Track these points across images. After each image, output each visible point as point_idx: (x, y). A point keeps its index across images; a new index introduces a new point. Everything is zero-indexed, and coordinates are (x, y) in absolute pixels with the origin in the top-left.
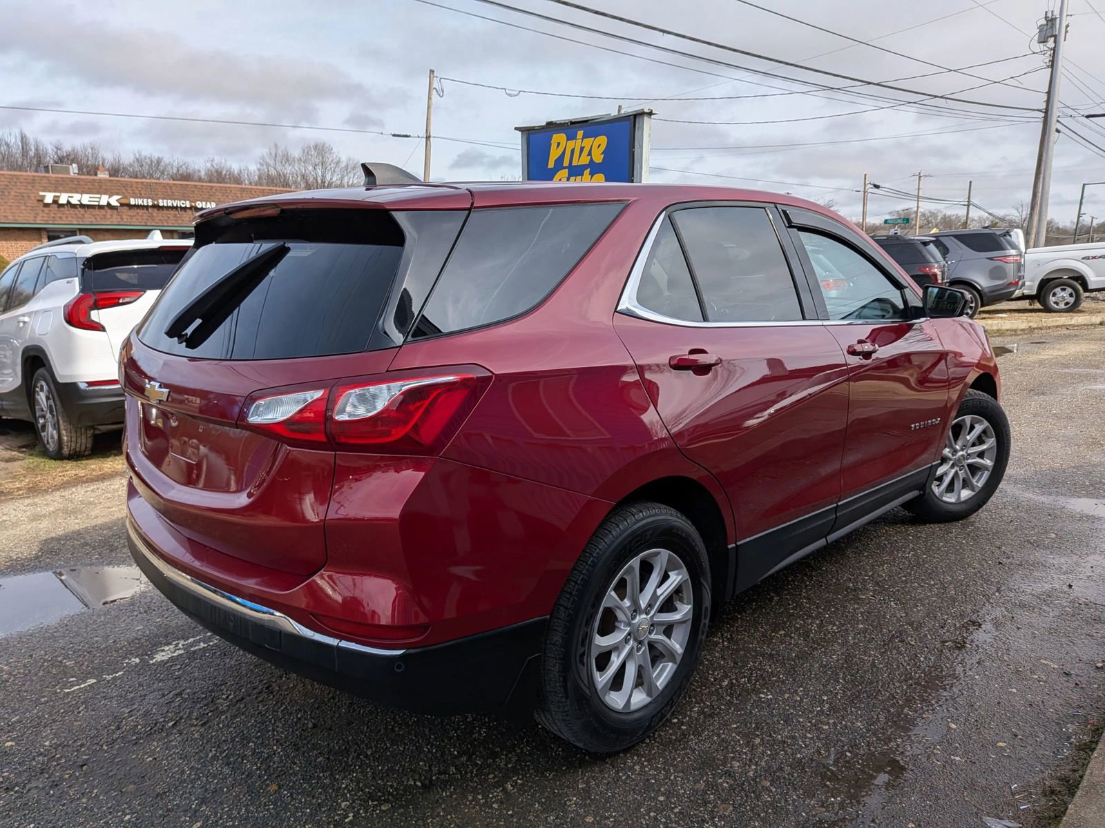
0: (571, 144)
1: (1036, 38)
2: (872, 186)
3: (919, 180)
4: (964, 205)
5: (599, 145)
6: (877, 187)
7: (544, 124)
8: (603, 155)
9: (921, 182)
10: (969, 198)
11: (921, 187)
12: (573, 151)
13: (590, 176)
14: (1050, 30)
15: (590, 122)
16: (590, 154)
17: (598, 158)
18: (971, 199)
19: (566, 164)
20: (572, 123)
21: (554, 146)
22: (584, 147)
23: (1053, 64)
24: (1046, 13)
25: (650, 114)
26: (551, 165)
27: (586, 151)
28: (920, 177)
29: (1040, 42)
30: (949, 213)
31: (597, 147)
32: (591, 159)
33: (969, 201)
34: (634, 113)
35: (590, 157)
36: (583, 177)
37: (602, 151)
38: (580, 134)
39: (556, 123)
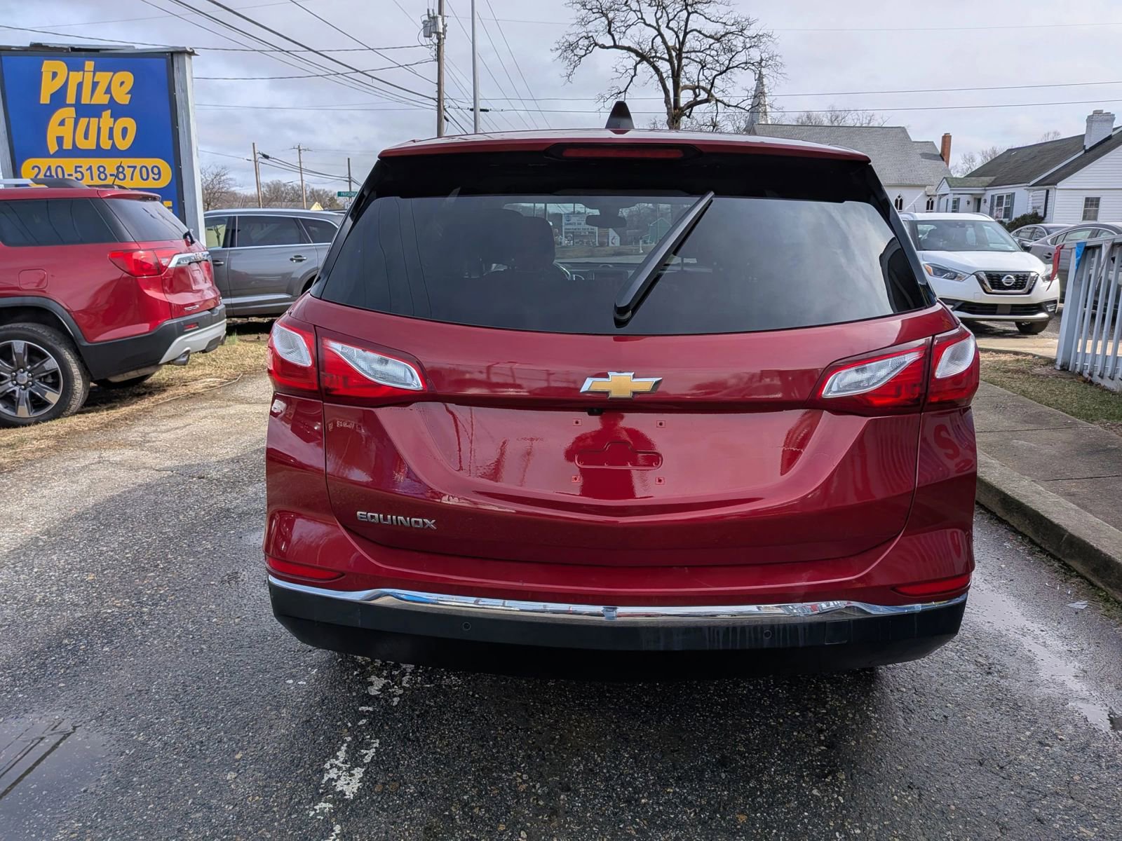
0: (75, 77)
1: (422, 33)
2: (262, 156)
3: (300, 153)
4: (346, 181)
5: (122, 83)
6: (266, 157)
7: (28, 45)
8: (130, 96)
9: (301, 155)
10: (349, 174)
11: (302, 160)
12: (80, 86)
13: (113, 119)
14: (432, 27)
15: (101, 52)
16: (108, 91)
17: (123, 98)
18: (352, 175)
19: (71, 98)
20: (73, 49)
21: (46, 77)
22: (98, 83)
23: (439, 59)
24: (428, 10)
25: (191, 53)
26: (45, 99)
27: (101, 88)
28: (300, 150)
29: (425, 36)
30: (316, 187)
31: (122, 85)
32: (112, 98)
33: (350, 178)
34: (172, 50)
35: (109, 96)
36: (101, 120)
37: (127, 90)
38: (89, 65)
39: (47, 46)
